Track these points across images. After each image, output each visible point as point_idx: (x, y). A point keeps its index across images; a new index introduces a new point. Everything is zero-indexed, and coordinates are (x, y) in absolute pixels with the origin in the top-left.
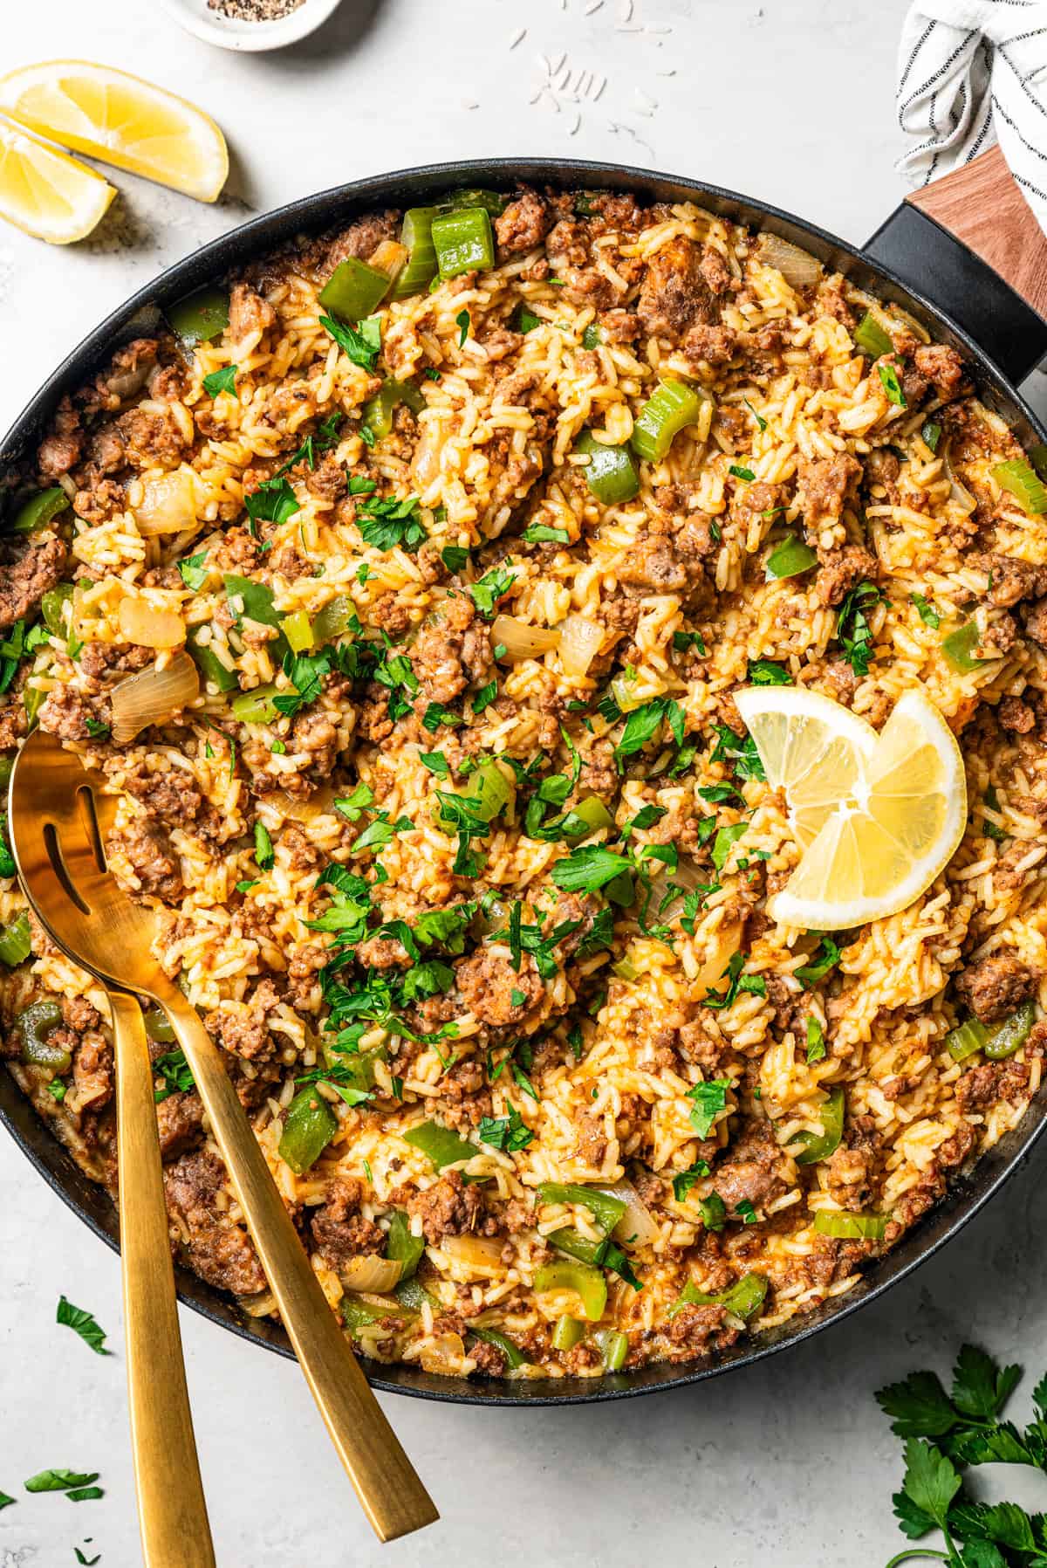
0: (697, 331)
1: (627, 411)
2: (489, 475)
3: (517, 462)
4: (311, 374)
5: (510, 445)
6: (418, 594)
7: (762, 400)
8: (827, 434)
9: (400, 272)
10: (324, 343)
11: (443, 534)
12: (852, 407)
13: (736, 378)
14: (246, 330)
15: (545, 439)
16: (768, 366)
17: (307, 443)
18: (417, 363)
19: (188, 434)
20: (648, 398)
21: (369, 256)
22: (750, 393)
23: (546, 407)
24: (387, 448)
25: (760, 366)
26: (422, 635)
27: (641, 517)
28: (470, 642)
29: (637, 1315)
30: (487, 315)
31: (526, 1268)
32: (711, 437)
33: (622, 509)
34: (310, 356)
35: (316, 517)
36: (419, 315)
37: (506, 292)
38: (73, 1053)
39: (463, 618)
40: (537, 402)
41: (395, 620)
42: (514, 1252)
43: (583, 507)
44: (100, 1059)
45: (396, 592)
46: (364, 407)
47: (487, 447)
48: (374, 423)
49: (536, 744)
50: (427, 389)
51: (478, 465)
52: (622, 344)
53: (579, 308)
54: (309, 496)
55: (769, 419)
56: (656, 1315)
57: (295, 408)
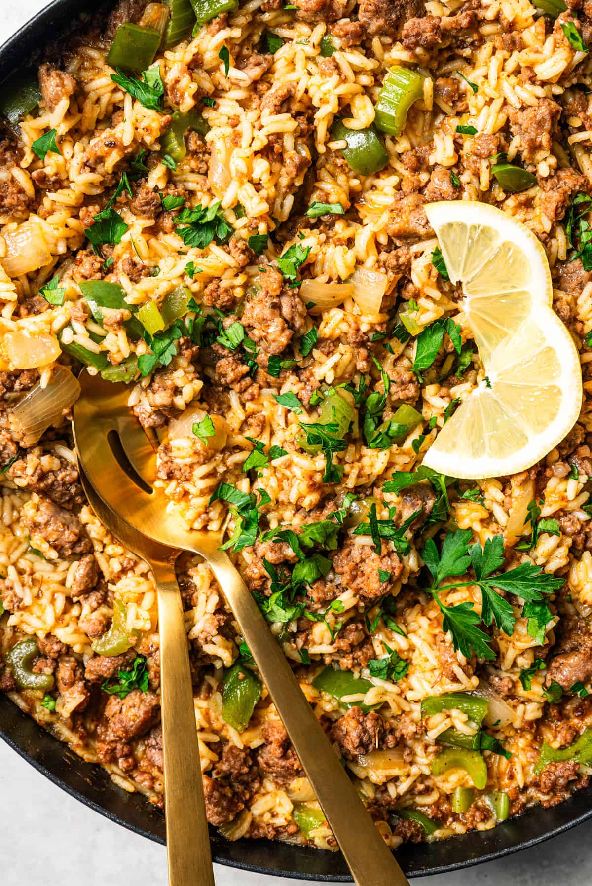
0: (409, 25)
1: (366, 99)
2: (271, 173)
3: (291, 158)
4: (115, 121)
5: (282, 146)
6: (237, 275)
7: (468, 68)
8: (528, 86)
9: (167, 26)
10: (119, 96)
11: (245, 227)
12: (544, 61)
13: (446, 55)
14: (57, 100)
15: (308, 136)
16: (469, 40)
17: (124, 178)
18: (195, 96)
19: (29, 190)
20: (381, 85)
21: (139, 19)
22: (458, 64)
23: (303, 110)
24: (187, 168)
25: (463, 42)
26: (248, 305)
27: (394, 180)
28: (286, 303)
29: (511, 777)
30: (241, 46)
31: (423, 762)
32: (436, 106)
33: (377, 176)
34: (111, 108)
35: (142, 233)
36: (189, 58)
37: (252, 24)
38: (54, 674)
39: (275, 286)
40: (296, 107)
41: (224, 298)
42: (413, 753)
43: (348, 181)
44: (75, 675)
45: (219, 279)
46: (162, 140)
47: (267, 152)
48: (172, 151)
49: (356, 371)
50: (208, 114)
51: (261, 167)
52: (353, 47)
53: (312, 25)
54: (134, 218)
55: (479, 82)
56: (525, 774)
57: (108, 154)
